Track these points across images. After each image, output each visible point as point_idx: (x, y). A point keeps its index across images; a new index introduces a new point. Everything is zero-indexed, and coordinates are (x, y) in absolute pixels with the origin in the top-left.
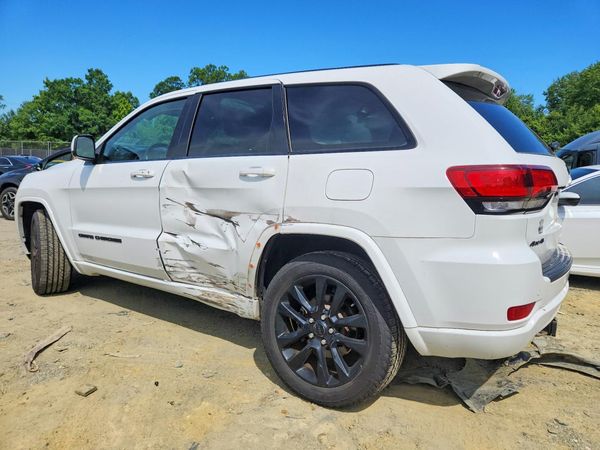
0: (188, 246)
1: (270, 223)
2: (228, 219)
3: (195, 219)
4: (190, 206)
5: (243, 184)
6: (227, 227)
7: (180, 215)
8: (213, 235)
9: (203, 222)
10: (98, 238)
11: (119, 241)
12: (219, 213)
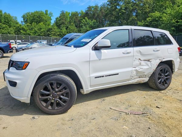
0: (139, 69)
1: (159, 60)
2: (149, 61)
3: (141, 62)
4: (140, 59)
5: (154, 53)
6: (148, 63)
7: (137, 62)
8: (145, 65)
9: (143, 63)
10: (109, 75)
11: (118, 74)
12: (147, 60)
